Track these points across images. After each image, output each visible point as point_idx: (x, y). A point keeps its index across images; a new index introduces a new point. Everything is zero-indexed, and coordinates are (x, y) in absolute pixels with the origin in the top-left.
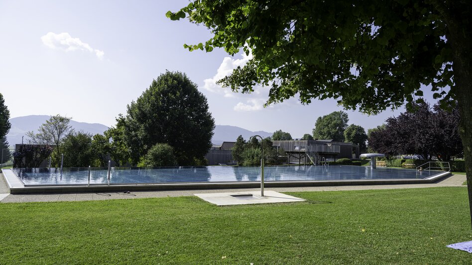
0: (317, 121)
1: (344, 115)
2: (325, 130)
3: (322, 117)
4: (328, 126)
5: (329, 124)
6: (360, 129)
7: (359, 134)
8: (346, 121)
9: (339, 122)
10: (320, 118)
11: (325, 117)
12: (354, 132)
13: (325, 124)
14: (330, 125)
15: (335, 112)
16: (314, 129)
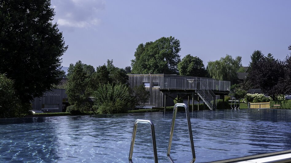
0: (137, 50)
1: (175, 43)
2: (151, 62)
3: (144, 44)
4: (155, 57)
5: (156, 53)
6: (198, 62)
7: (197, 68)
8: (178, 51)
9: (168, 51)
10: (142, 45)
11: (148, 44)
12: (191, 65)
13: (151, 54)
14: (157, 55)
15: (164, 38)
16: (133, 61)
